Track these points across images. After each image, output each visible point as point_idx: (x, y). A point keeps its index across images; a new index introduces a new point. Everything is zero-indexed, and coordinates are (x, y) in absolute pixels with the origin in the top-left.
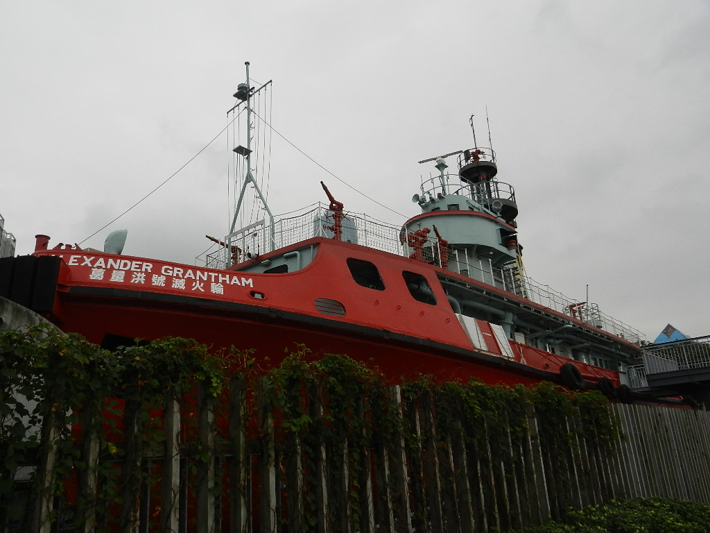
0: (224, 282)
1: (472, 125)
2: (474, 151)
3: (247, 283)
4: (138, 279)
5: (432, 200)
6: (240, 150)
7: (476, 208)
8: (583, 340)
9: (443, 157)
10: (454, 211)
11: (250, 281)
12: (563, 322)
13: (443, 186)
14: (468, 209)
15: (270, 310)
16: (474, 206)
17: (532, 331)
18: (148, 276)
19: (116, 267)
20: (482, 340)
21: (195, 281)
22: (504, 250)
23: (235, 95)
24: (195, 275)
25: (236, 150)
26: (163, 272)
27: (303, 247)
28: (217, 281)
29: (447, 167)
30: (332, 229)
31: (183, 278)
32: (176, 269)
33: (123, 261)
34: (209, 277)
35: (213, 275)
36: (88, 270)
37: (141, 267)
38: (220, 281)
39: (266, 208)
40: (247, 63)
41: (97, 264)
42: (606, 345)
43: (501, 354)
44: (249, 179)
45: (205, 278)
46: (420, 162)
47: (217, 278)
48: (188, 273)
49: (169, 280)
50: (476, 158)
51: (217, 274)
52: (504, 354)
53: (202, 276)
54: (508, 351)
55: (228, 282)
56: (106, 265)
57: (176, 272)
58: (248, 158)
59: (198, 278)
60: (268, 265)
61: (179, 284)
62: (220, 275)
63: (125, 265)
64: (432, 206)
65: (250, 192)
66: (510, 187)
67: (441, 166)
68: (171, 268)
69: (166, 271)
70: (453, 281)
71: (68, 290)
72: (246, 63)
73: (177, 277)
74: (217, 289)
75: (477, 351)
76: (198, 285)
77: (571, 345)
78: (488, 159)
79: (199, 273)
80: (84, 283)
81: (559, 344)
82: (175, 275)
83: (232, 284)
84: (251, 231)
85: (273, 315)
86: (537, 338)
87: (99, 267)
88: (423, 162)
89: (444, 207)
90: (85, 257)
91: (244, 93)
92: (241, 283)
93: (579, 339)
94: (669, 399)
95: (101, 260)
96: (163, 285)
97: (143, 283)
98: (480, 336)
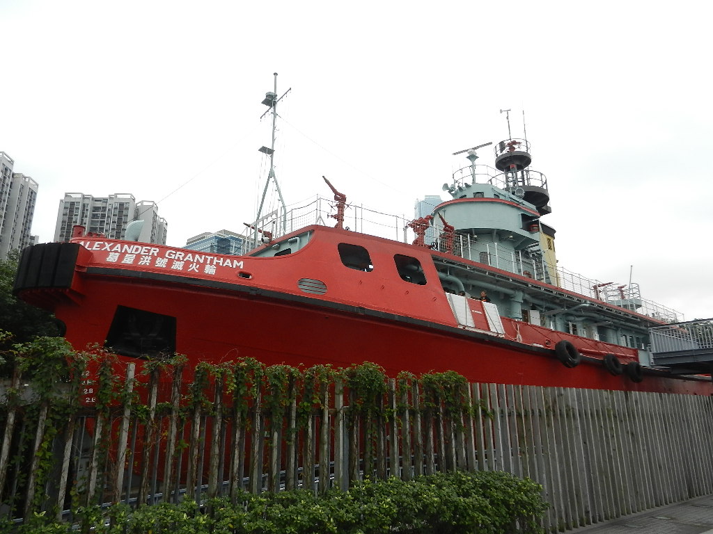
0: (218, 263)
1: (507, 118)
2: (509, 141)
3: (238, 265)
4: (145, 261)
5: (460, 189)
6: (264, 150)
7: (503, 195)
8: (607, 318)
9: (475, 148)
10: (479, 198)
11: (242, 263)
12: (580, 301)
13: (473, 175)
14: (493, 197)
15: (251, 289)
16: (500, 194)
17: (549, 309)
18: (154, 259)
19: (129, 251)
20: (470, 317)
21: (193, 262)
22: (526, 234)
23: (263, 103)
24: (193, 258)
25: (260, 150)
26: (167, 256)
27: (302, 233)
28: (211, 263)
29: (477, 157)
30: (335, 217)
31: (183, 261)
32: (178, 253)
33: (136, 247)
34: (206, 260)
35: (209, 258)
36: (107, 253)
37: (149, 250)
38: (215, 263)
39: (281, 199)
40: (276, 74)
41: (115, 249)
42: (634, 323)
43: (489, 330)
44: (272, 175)
45: (202, 261)
46: (455, 154)
47: (212, 261)
48: (188, 256)
49: (171, 262)
50: (512, 148)
51: (212, 257)
52: (493, 329)
53: (199, 259)
54: (498, 328)
55: (221, 264)
56: (121, 250)
57: (177, 256)
58: (272, 157)
59: (195, 261)
60: (278, 248)
61: (178, 266)
62: (216, 258)
63: (137, 250)
64: (460, 194)
65: (272, 185)
66: (542, 174)
67: (472, 157)
68: (174, 252)
69: (169, 255)
70: (453, 264)
71: (85, 270)
72: (274, 74)
73: (178, 260)
74: (210, 270)
75: (461, 327)
76: (194, 267)
77: (596, 322)
78: (523, 149)
79: (197, 256)
80: (102, 265)
81: (583, 321)
82: (176, 258)
83: (224, 265)
84: (270, 219)
85: (253, 293)
86: (554, 316)
87: (116, 252)
88: (457, 153)
89: (470, 195)
90: (106, 243)
91: (270, 101)
92: (232, 265)
93: (602, 317)
94: (696, 376)
95: (119, 245)
96: (164, 266)
97: (148, 264)
98: (469, 313)
